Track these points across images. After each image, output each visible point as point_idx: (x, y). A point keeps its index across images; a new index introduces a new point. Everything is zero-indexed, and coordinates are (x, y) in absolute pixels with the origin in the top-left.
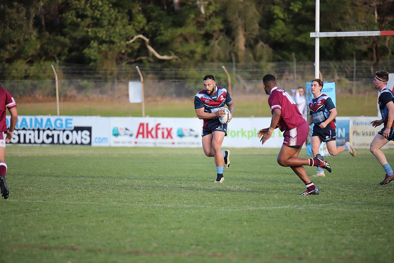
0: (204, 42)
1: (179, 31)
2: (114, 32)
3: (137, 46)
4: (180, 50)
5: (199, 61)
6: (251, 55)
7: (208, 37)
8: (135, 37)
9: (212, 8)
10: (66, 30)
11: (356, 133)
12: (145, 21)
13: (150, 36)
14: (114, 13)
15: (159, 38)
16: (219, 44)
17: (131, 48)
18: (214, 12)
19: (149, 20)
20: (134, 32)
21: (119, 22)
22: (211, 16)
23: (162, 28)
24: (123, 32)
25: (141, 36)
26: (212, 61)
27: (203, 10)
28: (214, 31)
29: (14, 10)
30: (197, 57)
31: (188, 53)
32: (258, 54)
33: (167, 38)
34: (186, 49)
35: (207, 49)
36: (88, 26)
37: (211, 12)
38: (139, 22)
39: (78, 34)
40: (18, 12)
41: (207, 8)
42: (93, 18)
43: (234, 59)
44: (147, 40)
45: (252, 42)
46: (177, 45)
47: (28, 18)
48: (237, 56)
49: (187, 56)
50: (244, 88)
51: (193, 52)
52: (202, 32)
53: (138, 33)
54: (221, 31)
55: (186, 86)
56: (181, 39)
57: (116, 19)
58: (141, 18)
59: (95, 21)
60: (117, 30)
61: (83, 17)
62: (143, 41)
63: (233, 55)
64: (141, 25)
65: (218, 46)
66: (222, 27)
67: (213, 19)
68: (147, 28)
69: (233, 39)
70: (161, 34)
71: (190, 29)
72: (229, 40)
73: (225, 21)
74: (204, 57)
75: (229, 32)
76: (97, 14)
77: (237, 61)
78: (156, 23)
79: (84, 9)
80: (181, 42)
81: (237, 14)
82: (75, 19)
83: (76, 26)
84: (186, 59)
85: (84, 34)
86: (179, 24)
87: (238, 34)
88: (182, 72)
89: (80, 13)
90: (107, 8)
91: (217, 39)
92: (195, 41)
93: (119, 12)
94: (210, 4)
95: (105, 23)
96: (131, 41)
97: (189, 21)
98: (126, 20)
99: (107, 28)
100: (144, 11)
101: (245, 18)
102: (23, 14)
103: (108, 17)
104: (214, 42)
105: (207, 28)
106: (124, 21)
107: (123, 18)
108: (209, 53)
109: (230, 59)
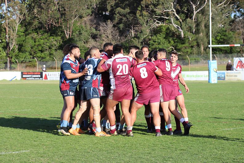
0: (191, 49)
1: (183, 45)
2: (164, 46)
3: (171, 50)
4: (183, 51)
5: (189, 54)
6: (205, 52)
7: (192, 47)
8: (170, 47)
9: (193, 38)
10: (150, 46)
11: (227, 76)
12: (173, 43)
13: (175, 47)
14: (164, 40)
15: (177, 47)
16: (195, 49)
17: (169, 51)
18: (194, 40)
19: (175, 42)
20: (170, 46)
21: (165, 43)
22: (193, 41)
23: (178, 45)
24: (167, 46)
25: (172, 47)
26: (193, 54)
27: (190, 39)
28: (194, 45)
29: (135, 41)
30: (189, 53)
31: (186, 52)
32: (207, 52)
33: (180, 48)
34: (186, 50)
35: (192, 51)
36: (156, 45)
37: (193, 40)
38: (172, 43)
39: (154, 47)
40: (136, 41)
41: (192, 39)
42: (158, 42)
43: (200, 54)
44: (174, 48)
45: (205, 48)
46: (182, 50)
47: (139, 43)
48: (201, 52)
49: (186, 53)
50: (203, 62)
51: (187, 52)
52: (190, 46)
53: (171, 46)
54: (196, 45)
55: (186, 62)
56: (184, 48)
57: (165, 42)
58: (172, 42)
59: (159, 43)
60: (165, 45)
61: (155, 42)
62: (173, 49)
63: (199, 52)
64: (172, 44)
65: (195, 50)
66: (196, 44)
67: (194, 42)
68: (174, 45)
69: (200, 48)
70: (178, 46)
71: (187, 45)
72: (199, 48)
73: (197, 43)
74: (191, 53)
75: (198, 45)
76: (159, 41)
77: (201, 54)
78: (177, 43)
79: (155, 40)
80: (184, 49)
81: (201, 41)
82: (153, 42)
83: (153, 44)
84: (185, 54)
85: (155, 47)
86: (184, 43)
87: (201, 46)
88: (184, 57)
89: (154, 41)
90: (162, 39)
91: (195, 48)
92: (188, 48)
93: (165, 40)
94: (192, 37)
95: (161, 43)
96: (169, 49)
97: (186, 42)
98: (168, 43)
99: (162, 45)
100: (173, 40)
101: (203, 41)
102: (137, 41)
103: (162, 42)
104: (194, 49)
105: (192, 44)
106: (167, 43)
107: (167, 42)
108: (192, 52)
109: (199, 53)
